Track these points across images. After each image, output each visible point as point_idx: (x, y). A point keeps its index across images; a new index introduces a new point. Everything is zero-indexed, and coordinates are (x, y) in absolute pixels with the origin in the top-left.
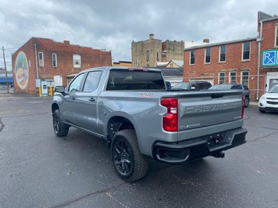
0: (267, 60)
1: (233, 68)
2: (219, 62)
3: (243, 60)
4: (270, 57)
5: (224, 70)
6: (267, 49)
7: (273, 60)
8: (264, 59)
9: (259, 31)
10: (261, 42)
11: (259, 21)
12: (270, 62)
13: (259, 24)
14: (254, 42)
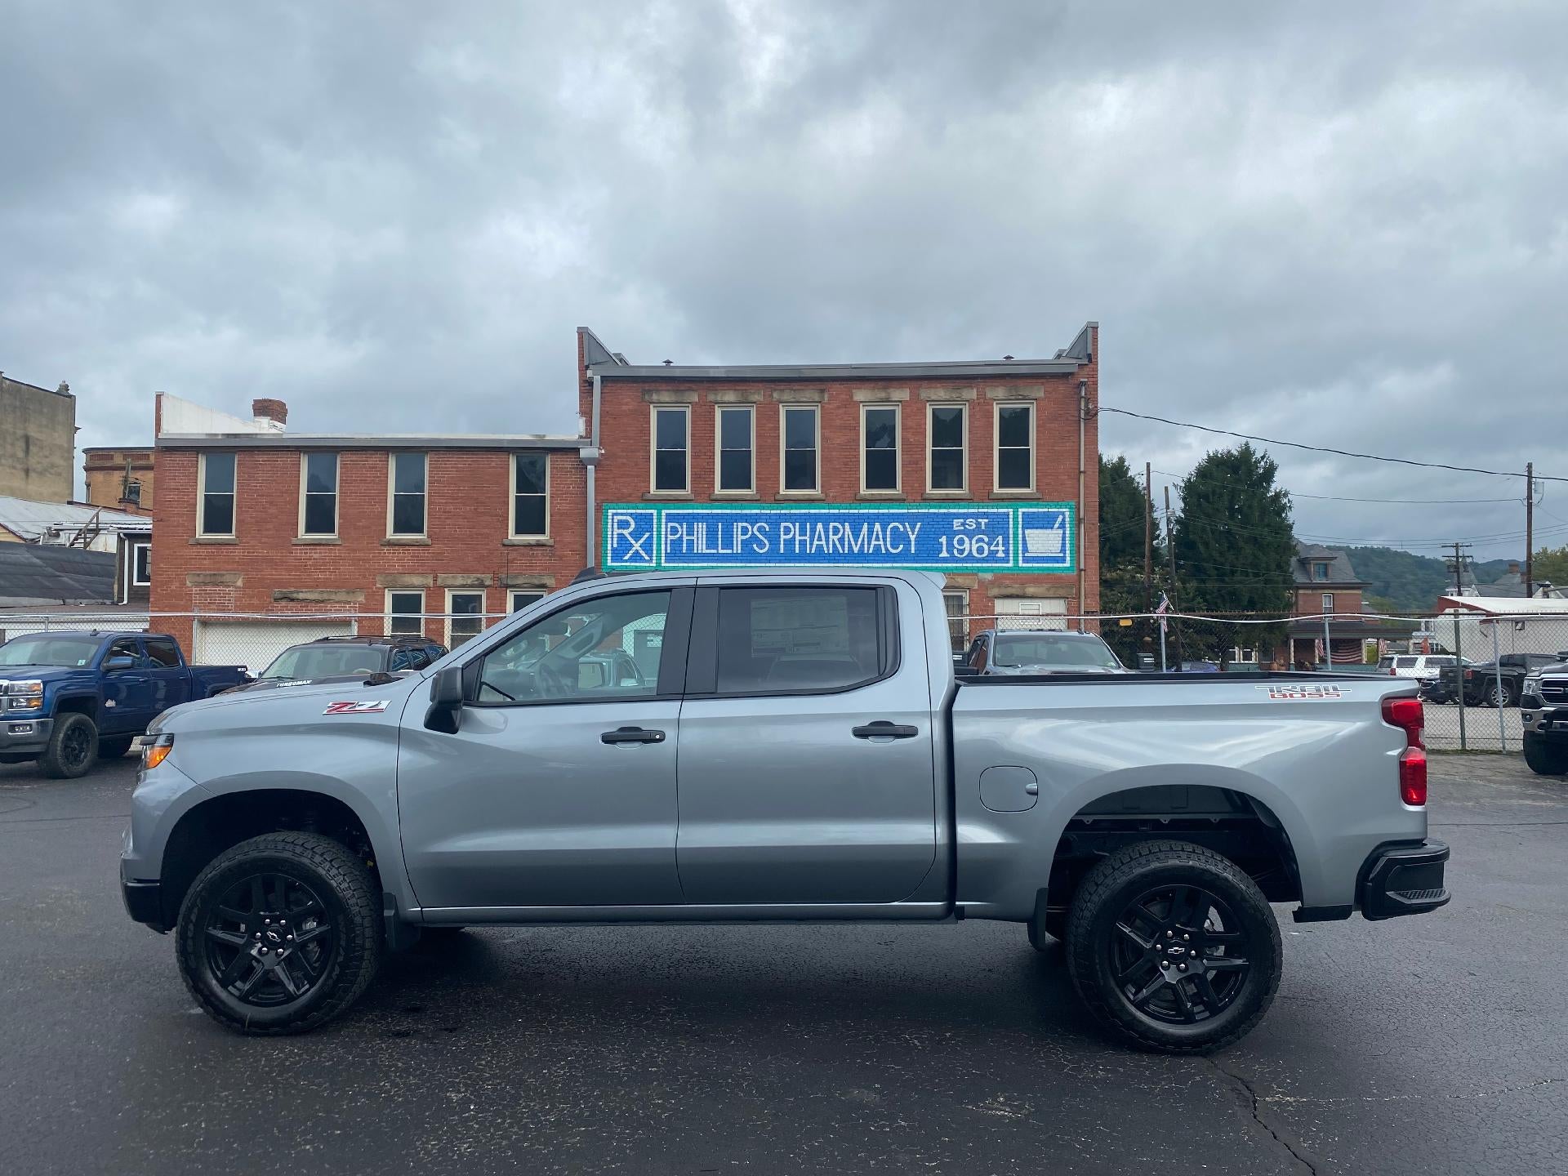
0: (623, 545)
1: (466, 571)
2: (390, 534)
3: (512, 536)
4: (637, 535)
5: (416, 583)
6: (621, 499)
7: (647, 546)
8: (611, 543)
9: (586, 411)
10: (598, 463)
11: (584, 368)
12: (637, 557)
13: (587, 385)
14: (567, 462)
